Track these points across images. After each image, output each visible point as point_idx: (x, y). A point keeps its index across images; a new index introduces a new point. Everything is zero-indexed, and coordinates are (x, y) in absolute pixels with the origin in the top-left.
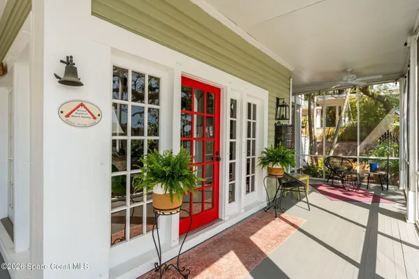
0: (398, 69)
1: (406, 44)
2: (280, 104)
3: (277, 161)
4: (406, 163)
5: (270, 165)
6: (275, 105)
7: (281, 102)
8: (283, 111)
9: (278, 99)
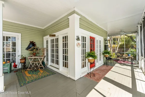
0: (136, 30)
1: (137, 26)
2: (105, 40)
3: (107, 53)
4: (138, 54)
5: (105, 54)
6: (104, 40)
7: (106, 40)
8: (106, 42)
9: (105, 39)
